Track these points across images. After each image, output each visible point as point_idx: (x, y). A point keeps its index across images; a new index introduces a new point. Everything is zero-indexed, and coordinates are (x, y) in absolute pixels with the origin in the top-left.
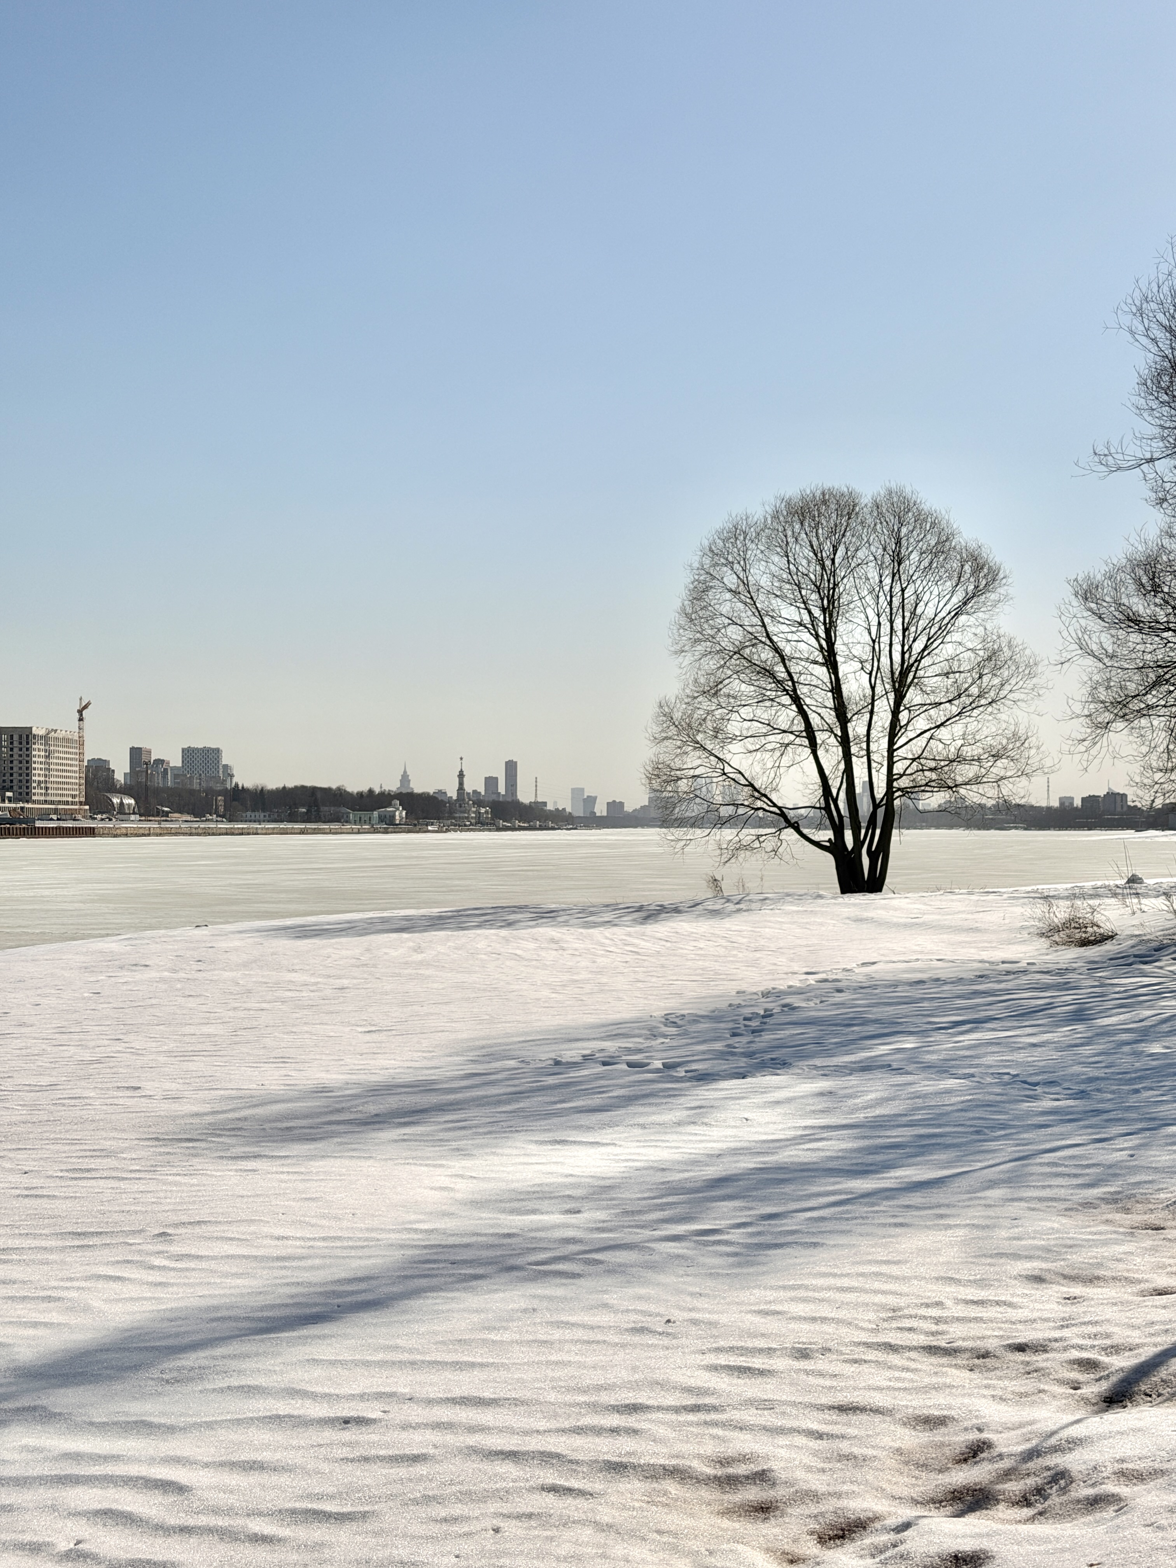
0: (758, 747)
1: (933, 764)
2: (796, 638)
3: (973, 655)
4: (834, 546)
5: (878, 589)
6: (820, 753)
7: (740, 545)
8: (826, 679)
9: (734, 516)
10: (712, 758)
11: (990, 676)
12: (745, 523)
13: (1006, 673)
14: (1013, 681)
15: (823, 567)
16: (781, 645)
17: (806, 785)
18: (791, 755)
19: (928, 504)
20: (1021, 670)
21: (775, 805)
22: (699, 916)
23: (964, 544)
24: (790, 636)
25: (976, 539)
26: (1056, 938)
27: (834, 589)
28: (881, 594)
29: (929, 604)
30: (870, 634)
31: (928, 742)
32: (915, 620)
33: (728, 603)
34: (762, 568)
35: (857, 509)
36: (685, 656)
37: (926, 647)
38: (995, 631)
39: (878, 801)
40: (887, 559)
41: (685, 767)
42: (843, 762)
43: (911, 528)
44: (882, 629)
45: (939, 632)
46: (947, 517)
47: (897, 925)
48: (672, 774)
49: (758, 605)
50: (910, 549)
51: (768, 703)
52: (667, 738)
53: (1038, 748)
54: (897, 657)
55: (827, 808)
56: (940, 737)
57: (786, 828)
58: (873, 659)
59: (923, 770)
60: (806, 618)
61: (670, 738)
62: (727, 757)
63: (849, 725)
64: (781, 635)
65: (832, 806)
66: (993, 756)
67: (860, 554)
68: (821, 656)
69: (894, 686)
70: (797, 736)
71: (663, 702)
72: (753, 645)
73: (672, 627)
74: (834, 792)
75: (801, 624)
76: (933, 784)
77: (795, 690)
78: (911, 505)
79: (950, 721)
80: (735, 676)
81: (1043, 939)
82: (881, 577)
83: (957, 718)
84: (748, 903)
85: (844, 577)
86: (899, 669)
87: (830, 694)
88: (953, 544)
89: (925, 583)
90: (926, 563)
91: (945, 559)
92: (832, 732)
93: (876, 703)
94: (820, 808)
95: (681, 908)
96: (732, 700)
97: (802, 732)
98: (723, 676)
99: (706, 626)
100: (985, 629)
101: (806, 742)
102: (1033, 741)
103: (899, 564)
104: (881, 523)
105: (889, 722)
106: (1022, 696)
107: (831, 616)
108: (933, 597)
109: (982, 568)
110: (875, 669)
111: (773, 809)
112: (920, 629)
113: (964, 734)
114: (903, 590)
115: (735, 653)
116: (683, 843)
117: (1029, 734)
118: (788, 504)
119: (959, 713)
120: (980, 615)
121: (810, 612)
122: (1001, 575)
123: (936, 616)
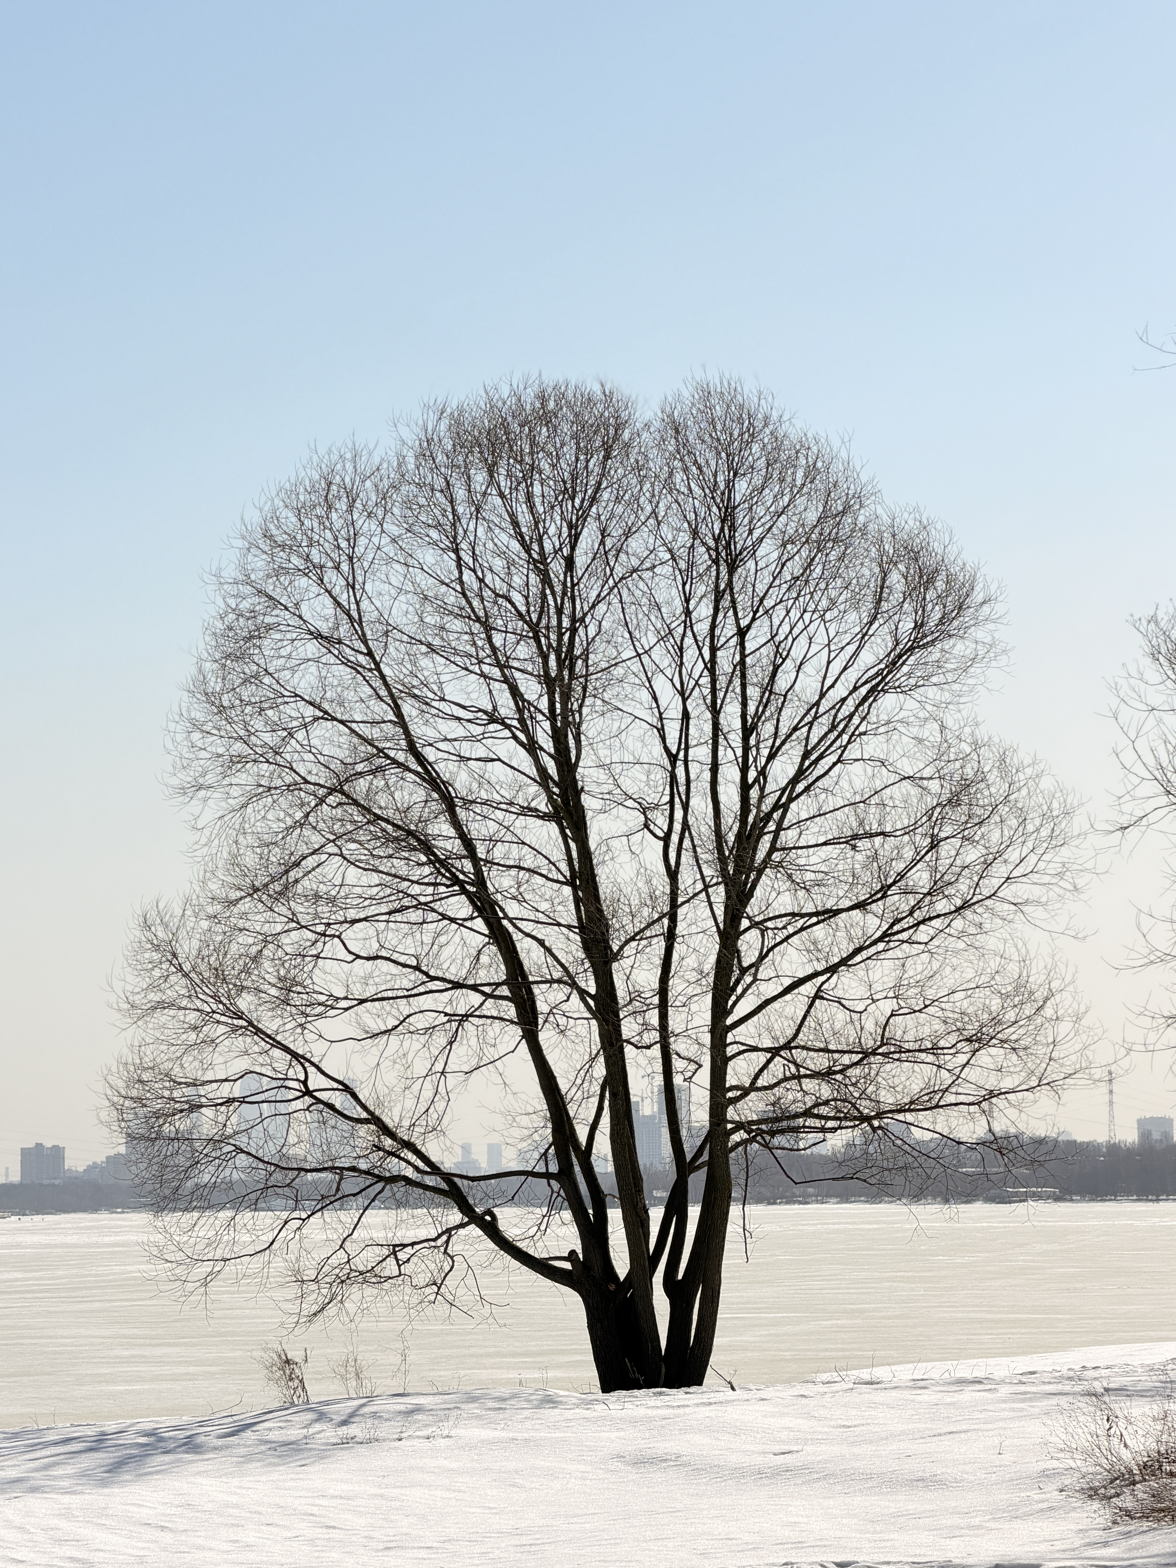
0: (391, 1022)
1: (820, 1062)
2: (482, 753)
3: (914, 791)
4: (570, 526)
5: (680, 630)
6: (546, 1037)
7: (338, 523)
8: (558, 854)
9: (322, 451)
10: (277, 1053)
11: (956, 842)
12: (349, 466)
13: (995, 837)
14: (1013, 855)
15: (546, 580)
16: (446, 769)
17: (511, 1117)
18: (473, 1041)
19: (799, 423)
20: (1030, 828)
21: (435, 1169)
22: (248, 1458)
23: (886, 519)
24: (466, 749)
25: (916, 509)
26: (1127, 1501)
27: (573, 631)
28: (689, 641)
29: (807, 668)
30: (663, 738)
31: (811, 1006)
32: (771, 709)
33: (313, 668)
34: (394, 581)
35: (626, 435)
36: (206, 800)
37: (800, 774)
38: (967, 730)
39: (689, 1157)
40: (702, 557)
41: (209, 1076)
42: (602, 1059)
43: (758, 480)
44: (692, 731)
45: (832, 736)
46: (844, 454)
47: (739, 1474)
48: (176, 1094)
49: (386, 671)
50: (757, 533)
51: (415, 916)
52: (161, 1005)
53: (1078, 1019)
54: (730, 796)
55: (565, 1176)
56: (839, 993)
57: (462, 1226)
58: (671, 802)
59: (798, 1077)
60: (507, 707)
61: (171, 1005)
62: (315, 1050)
63: (615, 965)
64: (442, 746)
65: (577, 1169)
66: (969, 1040)
67: (636, 544)
68: (543, 797)
69: (723, 872)
70: (487, 996)
71: (152, 915)
72: (373, 772)
73: (172, 726)
74: (582, 1134)
75: (493, 718)
76: (824, 1110)
77: (480, 881)
78: (759, 424)
79: (864, 954)
80: (331, 848)
81: (1096, 1505)
82: (687, 601)
83: (881, 946)
84: (370, 1422)
85: (598, 600)
86: (735, 828)
87: (567, 890)
88: (861, 519)
89: (795, 614)
90: (795, 567)
91: (841, 559)
92: (574, 985)
93: (681, 912)
94: (547, 1176)
95: (201, 1439)
96: (324, 909)
97: (498, 985)
98: (304, 850)
99: (258, 724)
100: (943, 728)
101: (510, 1010)
102: (1064, 1002)
103: (731, 570)
104: (686, 470)
105: (713, 959)
106: (1036, 892)
107: (566, 697)
108: (814, 648)
109: (931, 581)
110: (677, 827)
111: (430, 1181)
112: (784, 730)
113: (898, 986)
114: (742, 633)
115: (331, 791)
116: (207, 1267)
117: (1055, 985)
118: (457, 422)
119: (885, 935)
120: (931, 692)
121: (515, 692)
122: (978, 596)
123: (822, 695)
